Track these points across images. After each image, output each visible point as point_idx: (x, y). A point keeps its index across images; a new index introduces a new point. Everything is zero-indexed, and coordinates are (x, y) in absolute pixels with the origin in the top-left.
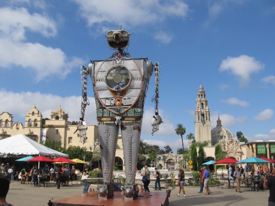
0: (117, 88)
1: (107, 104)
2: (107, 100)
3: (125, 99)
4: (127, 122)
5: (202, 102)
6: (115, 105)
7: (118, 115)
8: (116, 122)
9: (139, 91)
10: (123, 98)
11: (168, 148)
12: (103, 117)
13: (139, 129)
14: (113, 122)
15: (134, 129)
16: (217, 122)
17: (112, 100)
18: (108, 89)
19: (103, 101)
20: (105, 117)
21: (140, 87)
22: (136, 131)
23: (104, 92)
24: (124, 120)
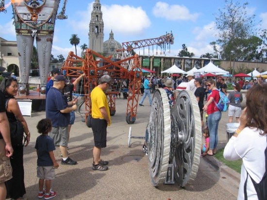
0: (34, 6)
1: (24, 19)
2: (24, 15)
3: (40, 15)
4: (42, 35)
5: (97, 14)
6: (31, 20)
7: (35, 29)
8: (33, 35)
9: (52, 9)
10: (39, 14)
11: (61, 57)
12: (21, 29)
13: (51, 41)
14: (29, 34)
15: (48, 40)
16: (110, 34)
17: (29, 15)
18: (26, 5)
19: (21, 16)
20: (23, 30)
21: (53, 6)
22: (49, 42)
23: (22, 8)
24: (39, 33)
